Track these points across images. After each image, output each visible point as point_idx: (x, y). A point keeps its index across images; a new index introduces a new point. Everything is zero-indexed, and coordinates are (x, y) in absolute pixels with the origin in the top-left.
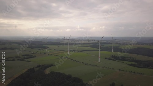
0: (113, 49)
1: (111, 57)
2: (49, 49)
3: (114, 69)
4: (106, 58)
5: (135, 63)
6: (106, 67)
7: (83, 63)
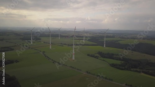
0: (105, 45)
1: (98, 54)
2: (39, 41)
3: (81, 70)
4: (88, 55)
5: (121, 62)
6: (73, 68)
7: (52, 60)
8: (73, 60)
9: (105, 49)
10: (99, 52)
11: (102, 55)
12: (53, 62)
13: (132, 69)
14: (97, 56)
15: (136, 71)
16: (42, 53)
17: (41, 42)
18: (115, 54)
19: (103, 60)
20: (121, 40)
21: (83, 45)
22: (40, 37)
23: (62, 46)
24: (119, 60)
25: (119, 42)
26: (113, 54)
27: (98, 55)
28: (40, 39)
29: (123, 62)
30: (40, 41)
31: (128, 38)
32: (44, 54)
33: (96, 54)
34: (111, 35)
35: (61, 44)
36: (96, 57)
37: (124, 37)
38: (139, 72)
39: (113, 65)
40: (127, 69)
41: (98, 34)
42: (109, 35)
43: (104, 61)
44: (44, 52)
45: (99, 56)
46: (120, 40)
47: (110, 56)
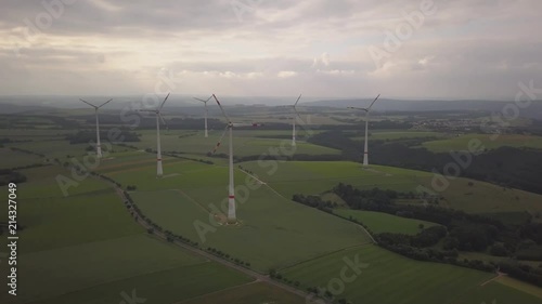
0: (366, 156)
1: (335, 192)
2: (132, 147)
3: (248, 265)
4: (296, 199)
5: (421, 226)
6: (220, 254)
7: (149, 222)
8: (231, 222)
9: (364, 172)
10: (341, 184)
11: (352, 196)
12: (150, 232)
13: (461, 257)
14: (329, 204)
15: (477, 266)
16: (120, 191)
17: (136, 148)
18: (402, 194)
19: (351, 219)
20: (435, 138)
21: (289, 159)
22: (138, 132)
23: (209, 163)
24: (416, 218)
25: (426, 145)
26: (393, 195)
27: (333, 198)
28: (135, 139)
29: (428, 225)
30: (134, 144)
31: (461, 130)
32: (127, 196)
33: (329, 192)
34: (401, 119)
35: (209, 155)
36: (327, 207)
37: (445, 124)
38: (489, 269)
39: (386, 241)
40: (440, 258)
41: (353, 117)
42: (392, 118)
43: (355, 221)
44: (133, 188)
45: (340, 201)
46: (428, 139)
47: (382, 201)
